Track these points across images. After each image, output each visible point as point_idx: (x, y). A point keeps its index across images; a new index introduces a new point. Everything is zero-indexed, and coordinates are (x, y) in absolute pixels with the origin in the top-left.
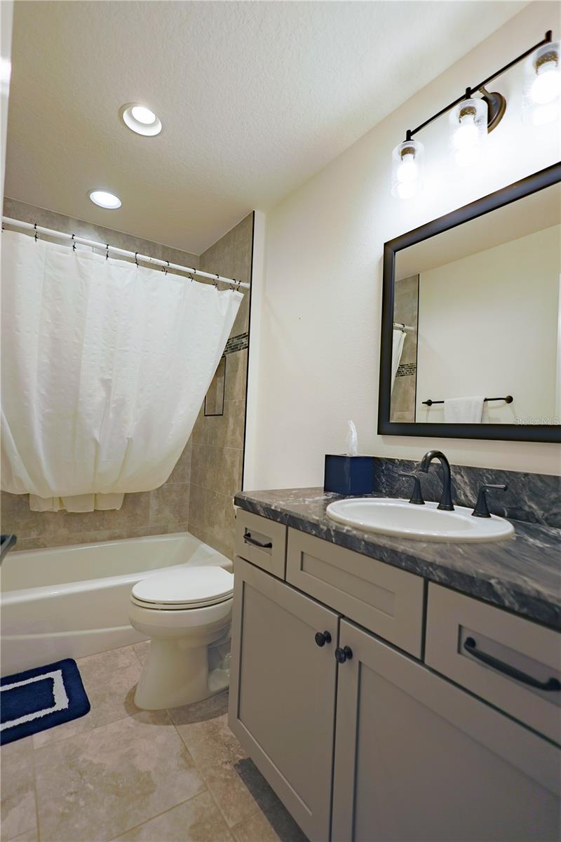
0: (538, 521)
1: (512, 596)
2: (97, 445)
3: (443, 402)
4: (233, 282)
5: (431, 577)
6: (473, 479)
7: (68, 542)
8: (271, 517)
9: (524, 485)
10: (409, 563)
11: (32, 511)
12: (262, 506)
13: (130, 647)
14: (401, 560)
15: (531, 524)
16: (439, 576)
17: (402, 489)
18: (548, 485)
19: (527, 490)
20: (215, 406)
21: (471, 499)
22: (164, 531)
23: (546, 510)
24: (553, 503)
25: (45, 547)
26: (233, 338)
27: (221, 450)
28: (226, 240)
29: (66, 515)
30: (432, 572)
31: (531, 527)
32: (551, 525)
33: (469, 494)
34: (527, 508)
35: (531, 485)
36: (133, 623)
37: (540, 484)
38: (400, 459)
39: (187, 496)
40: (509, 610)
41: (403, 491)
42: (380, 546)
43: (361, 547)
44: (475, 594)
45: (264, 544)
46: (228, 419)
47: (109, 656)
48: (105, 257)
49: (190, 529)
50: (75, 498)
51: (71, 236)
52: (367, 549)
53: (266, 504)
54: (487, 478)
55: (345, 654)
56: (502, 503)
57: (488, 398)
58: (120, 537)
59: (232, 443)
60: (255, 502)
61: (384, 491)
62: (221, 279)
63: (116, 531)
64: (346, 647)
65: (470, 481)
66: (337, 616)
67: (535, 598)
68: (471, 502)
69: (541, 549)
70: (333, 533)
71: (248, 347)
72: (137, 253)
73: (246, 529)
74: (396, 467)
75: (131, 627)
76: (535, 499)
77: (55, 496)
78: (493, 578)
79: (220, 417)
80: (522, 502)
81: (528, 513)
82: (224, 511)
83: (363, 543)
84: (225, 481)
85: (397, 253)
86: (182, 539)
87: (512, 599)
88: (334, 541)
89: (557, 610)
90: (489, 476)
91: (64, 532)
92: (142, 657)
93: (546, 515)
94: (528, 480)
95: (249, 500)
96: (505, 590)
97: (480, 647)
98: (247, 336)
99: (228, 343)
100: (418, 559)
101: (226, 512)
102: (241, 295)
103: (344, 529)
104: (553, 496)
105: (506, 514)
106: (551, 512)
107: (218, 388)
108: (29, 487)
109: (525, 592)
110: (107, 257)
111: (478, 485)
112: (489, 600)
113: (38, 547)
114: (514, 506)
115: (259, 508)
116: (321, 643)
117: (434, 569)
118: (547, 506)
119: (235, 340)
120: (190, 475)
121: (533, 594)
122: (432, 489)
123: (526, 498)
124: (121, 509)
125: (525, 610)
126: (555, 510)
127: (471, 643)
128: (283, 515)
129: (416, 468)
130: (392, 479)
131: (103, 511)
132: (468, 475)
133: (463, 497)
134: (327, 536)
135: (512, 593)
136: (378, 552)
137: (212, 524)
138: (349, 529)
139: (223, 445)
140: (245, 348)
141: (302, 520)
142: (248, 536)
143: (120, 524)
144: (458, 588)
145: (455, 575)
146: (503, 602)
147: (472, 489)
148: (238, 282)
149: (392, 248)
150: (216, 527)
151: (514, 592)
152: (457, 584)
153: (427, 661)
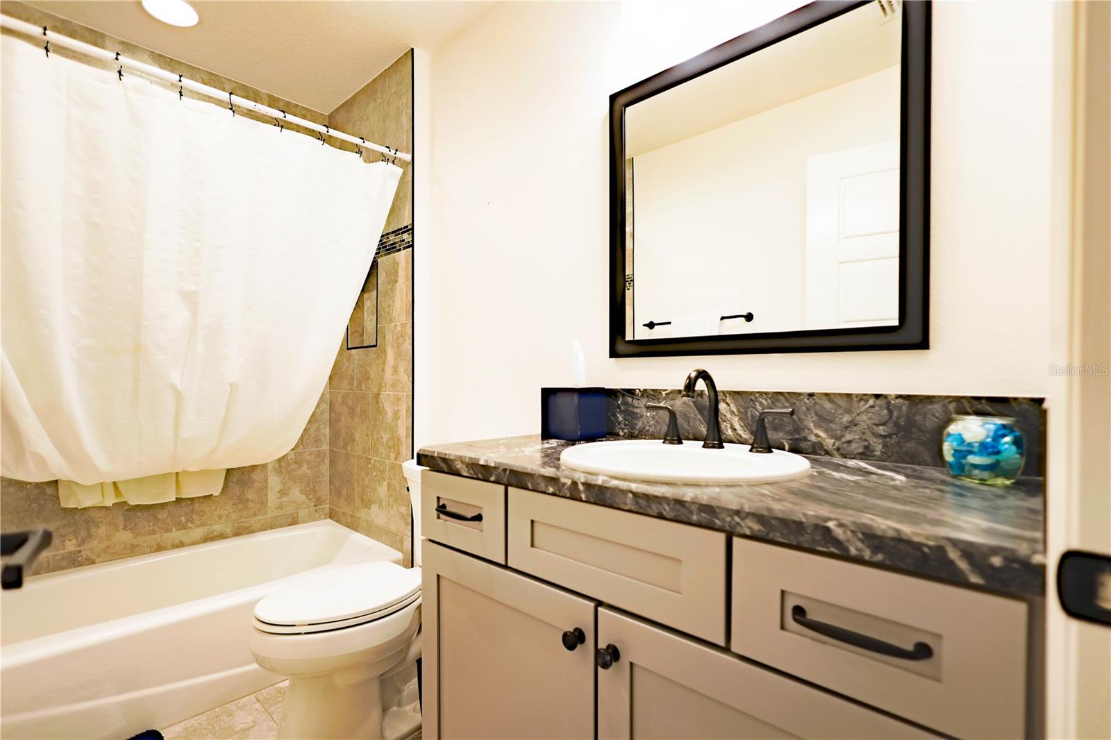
0: (827, 453)
1: (860, 540)
2: (178, 395)
3: (669, 323)
4: (385, 151)
5: (738, 530)
6: (741, 406)
7: (132, 551)
8: (480, 476)
9: (808, 409)
10: (703, 514)
11: (65, 509)
12: (462, 462)
13: (252, 697)
14: (691, 513)
15: (819, 457)
16: (750, 528)
17: (647, 428)
18: (840, 407)
19: (813, 414)
20: (363, 334)
21: (741, 432)
22: (293, 521)
23: (838, 438)
24: (847, 428)
25: (93, 563)
26: (388, 234)
27: (377, 396)
28: (370, 90)
29: (127, 510)
30: (738, 524)
31: (823, 460)
32: (844, 456)
33: (737, 427)
34: (813, 438)
35: (818, 407)
36: (260, 661)
37: (828, 405)
38: (642, 389)
39: (325, 468)
40: (858, 560)
41: (648, 430)
42: (656, 497)
43: (628, 501)
44: (806, 545)
45: (469, 516)
46: (385, 352)
47: (217, 716)
48: (179, 95)
49: (332, 515)
50: (142, 482)
51: (115, 56)
52: (637, 503)
53: (470, 458)
54: (761, 403)
55: (609, 656)
56: (781, 434)
57: (724, 316)
58: (222, 536)
59: (393, 386)
60: (451, 458)
61: (621, 434)
62: (368, 144)
63: (214, 527)
64: (609, 646)
65: (738, 409)
66: (592, 604)
67: (893, 539)
68: (740, 436)
69: (855, 482)
70: (581, 487)
71: (412, 246)
72: (231, 94)
73: (438, 498)
74: (638, 399)
75: (255, 666)
76: (824, 425)
77: (106, 481)
78: (830, 519)
79: (374, 348)
80: (806, 430)
81: (814, 444)
82: (385, 483)
83: (631, 495)
84: (385, 440)
85: (627, 109)
86: (322, 531)
87: (860, 545)
88: (584, 499)
89: (926, 550)
90: (764, 401)
91: (126, 536)
92: (274, 708)
93: (837, 444)
94: (813, 402)
95: (442, 456)
96: (849, 533)
97: (812, 616)
98: (410, 230)
99: (381, 241)
100: (718, 507)
101: (389, 486)
102: (400, 171)
103: (597, 480)
104: (846, 419)
105: (787, 447)
106: (843, 440)
107: (365, 309)
108: (58, 467)
109: (879, 533)
110: (181, 95)
111: (749, 414)
112: (825, 550)
113: (80, 565)
114: (797, 437)
115: (459, 465)
116: (571, 647)
117: (743, 519)
118: (839, 432)
119: (392, 237)
120: (328, 437)
121: (890, 533)
122: (689, 425)
123: (812, 425)
124: (220, 495)
125: (879, 557)
126: (848, 437)
127: (799, 612)
128: (500, 470)
129: (665, 399)
130: (631, 416)
131: (192, 499)
132: (735, 401)
133: (730, 432)
134: (572, 493)
135: (860, 536)
136: (654, 506)
137: (367, 504)
138: (606, 478)
139: (380, 390)
140: (408, 247)
141: (531, 474)
142: (442, 510)
143: (220, 517)
144: (780, 540)
145: (773, 522)
146: (847, 550)
147: (741, 419)
148: (394, 151)
149: (620, 102)
150: (375, 508)
151: (864, 534)
152: (778, 535)
153: (734, 648)
